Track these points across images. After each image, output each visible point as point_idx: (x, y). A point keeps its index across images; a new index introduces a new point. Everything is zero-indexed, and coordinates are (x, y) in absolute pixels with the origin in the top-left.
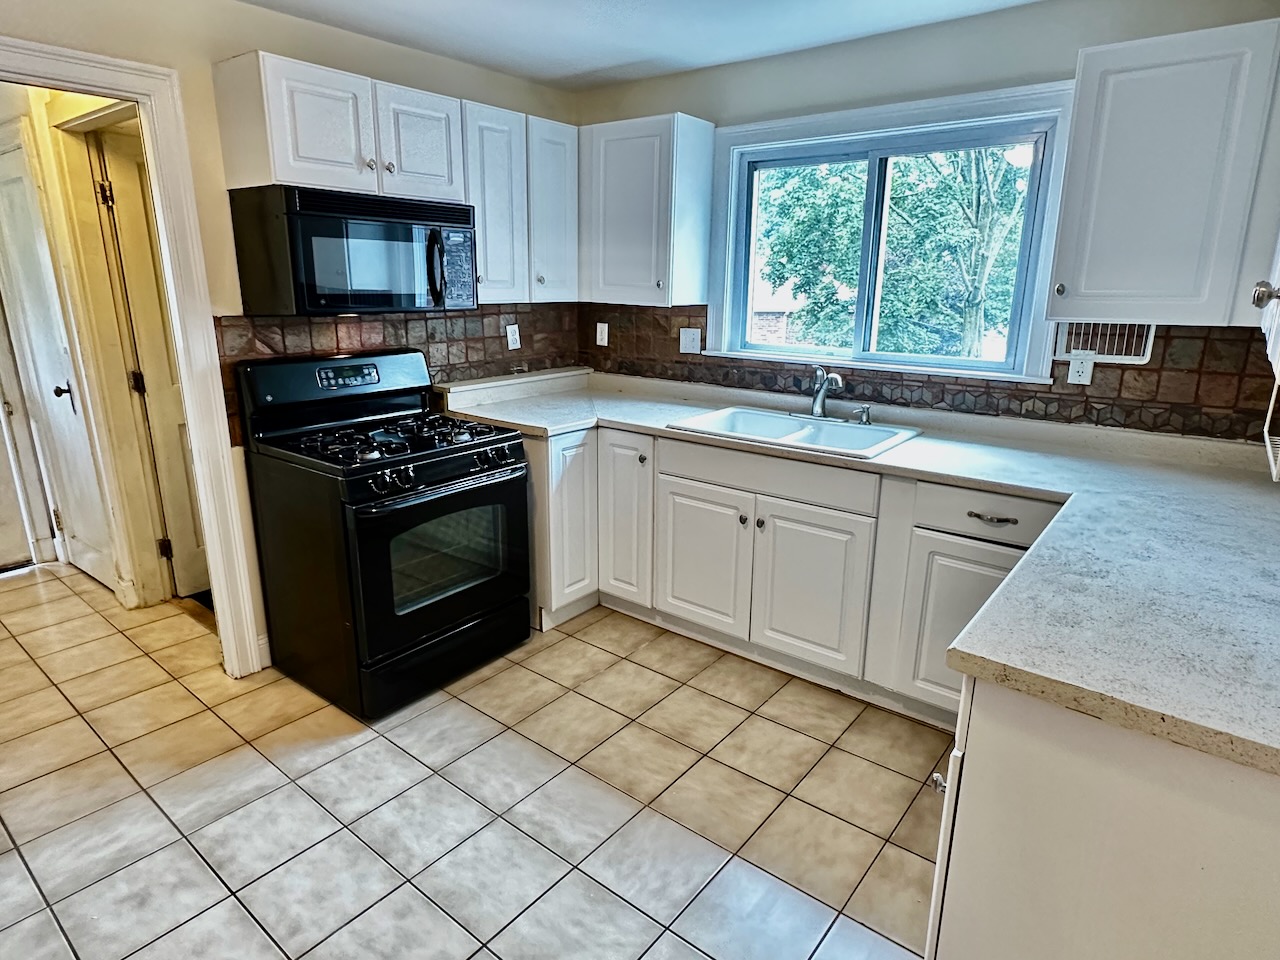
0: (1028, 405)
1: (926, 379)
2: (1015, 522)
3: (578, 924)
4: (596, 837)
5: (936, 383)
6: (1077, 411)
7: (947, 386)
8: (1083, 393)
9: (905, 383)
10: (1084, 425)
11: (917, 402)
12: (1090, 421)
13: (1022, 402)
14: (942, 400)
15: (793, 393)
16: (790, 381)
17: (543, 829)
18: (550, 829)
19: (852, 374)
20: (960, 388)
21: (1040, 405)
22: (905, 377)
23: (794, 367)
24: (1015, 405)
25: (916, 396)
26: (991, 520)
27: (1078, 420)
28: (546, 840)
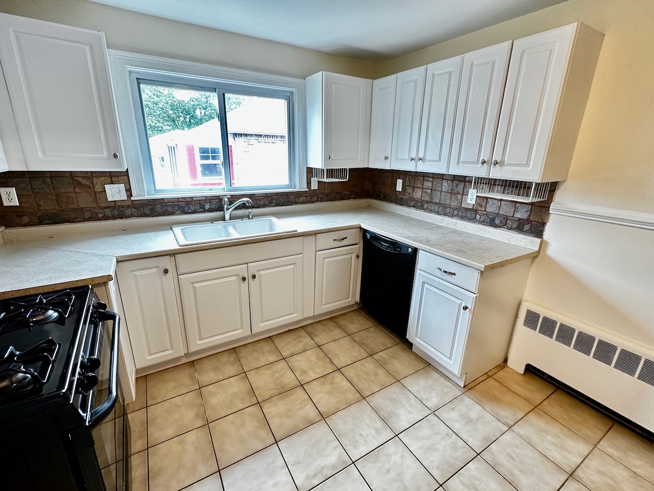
0: (301, 199)
1: (265, 195)
2: (346, 238)
3: (388, 471)
4: (336, 448)
5: (269, 196)
6: (315, 199)
7: (273, 197)
8: (316, 192)
9: (257, 198)
10: (318, 203)
11: (263, 205)
12: (319, 201)
13: (299, 198)
14: (272, 203)
15: (201, 212)
16: (198, 207)
17: (321, 472)
18: (323, 468)
19: (232, 198)
20: (278, 197)
21: (305, 198)
22: (256, 196)
23: (198, 199)
24: (297, 200)
25: (262, 202)
26: (339, 240)
27: (316, 201)
28: (330, 473)
